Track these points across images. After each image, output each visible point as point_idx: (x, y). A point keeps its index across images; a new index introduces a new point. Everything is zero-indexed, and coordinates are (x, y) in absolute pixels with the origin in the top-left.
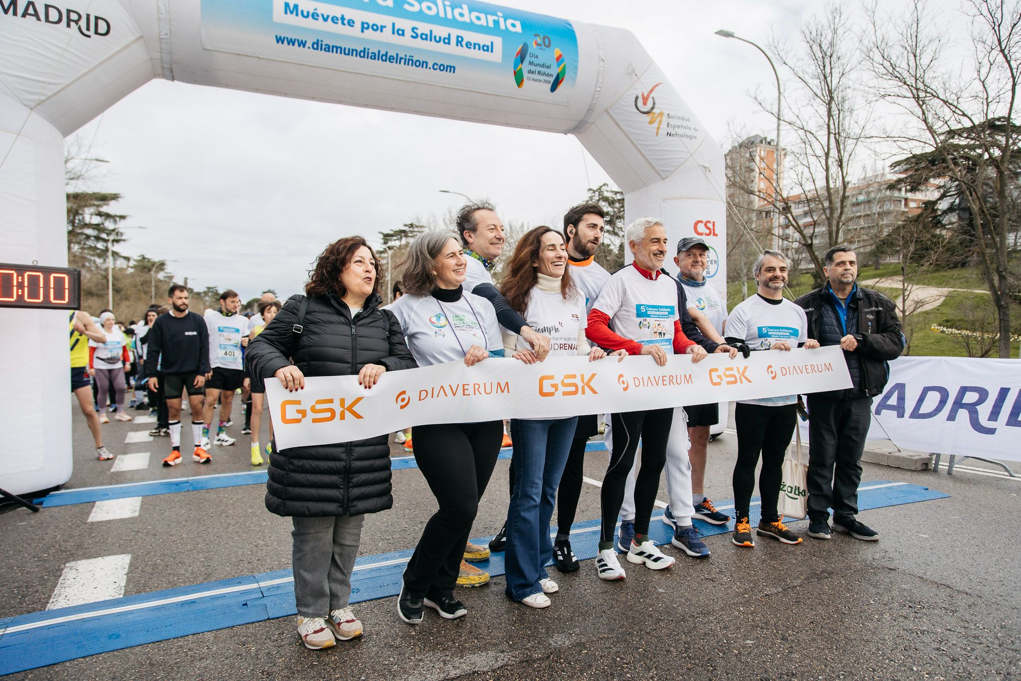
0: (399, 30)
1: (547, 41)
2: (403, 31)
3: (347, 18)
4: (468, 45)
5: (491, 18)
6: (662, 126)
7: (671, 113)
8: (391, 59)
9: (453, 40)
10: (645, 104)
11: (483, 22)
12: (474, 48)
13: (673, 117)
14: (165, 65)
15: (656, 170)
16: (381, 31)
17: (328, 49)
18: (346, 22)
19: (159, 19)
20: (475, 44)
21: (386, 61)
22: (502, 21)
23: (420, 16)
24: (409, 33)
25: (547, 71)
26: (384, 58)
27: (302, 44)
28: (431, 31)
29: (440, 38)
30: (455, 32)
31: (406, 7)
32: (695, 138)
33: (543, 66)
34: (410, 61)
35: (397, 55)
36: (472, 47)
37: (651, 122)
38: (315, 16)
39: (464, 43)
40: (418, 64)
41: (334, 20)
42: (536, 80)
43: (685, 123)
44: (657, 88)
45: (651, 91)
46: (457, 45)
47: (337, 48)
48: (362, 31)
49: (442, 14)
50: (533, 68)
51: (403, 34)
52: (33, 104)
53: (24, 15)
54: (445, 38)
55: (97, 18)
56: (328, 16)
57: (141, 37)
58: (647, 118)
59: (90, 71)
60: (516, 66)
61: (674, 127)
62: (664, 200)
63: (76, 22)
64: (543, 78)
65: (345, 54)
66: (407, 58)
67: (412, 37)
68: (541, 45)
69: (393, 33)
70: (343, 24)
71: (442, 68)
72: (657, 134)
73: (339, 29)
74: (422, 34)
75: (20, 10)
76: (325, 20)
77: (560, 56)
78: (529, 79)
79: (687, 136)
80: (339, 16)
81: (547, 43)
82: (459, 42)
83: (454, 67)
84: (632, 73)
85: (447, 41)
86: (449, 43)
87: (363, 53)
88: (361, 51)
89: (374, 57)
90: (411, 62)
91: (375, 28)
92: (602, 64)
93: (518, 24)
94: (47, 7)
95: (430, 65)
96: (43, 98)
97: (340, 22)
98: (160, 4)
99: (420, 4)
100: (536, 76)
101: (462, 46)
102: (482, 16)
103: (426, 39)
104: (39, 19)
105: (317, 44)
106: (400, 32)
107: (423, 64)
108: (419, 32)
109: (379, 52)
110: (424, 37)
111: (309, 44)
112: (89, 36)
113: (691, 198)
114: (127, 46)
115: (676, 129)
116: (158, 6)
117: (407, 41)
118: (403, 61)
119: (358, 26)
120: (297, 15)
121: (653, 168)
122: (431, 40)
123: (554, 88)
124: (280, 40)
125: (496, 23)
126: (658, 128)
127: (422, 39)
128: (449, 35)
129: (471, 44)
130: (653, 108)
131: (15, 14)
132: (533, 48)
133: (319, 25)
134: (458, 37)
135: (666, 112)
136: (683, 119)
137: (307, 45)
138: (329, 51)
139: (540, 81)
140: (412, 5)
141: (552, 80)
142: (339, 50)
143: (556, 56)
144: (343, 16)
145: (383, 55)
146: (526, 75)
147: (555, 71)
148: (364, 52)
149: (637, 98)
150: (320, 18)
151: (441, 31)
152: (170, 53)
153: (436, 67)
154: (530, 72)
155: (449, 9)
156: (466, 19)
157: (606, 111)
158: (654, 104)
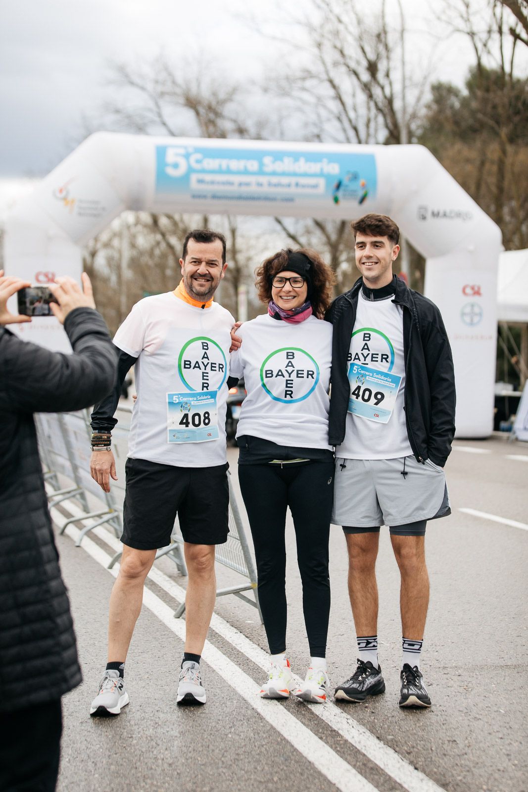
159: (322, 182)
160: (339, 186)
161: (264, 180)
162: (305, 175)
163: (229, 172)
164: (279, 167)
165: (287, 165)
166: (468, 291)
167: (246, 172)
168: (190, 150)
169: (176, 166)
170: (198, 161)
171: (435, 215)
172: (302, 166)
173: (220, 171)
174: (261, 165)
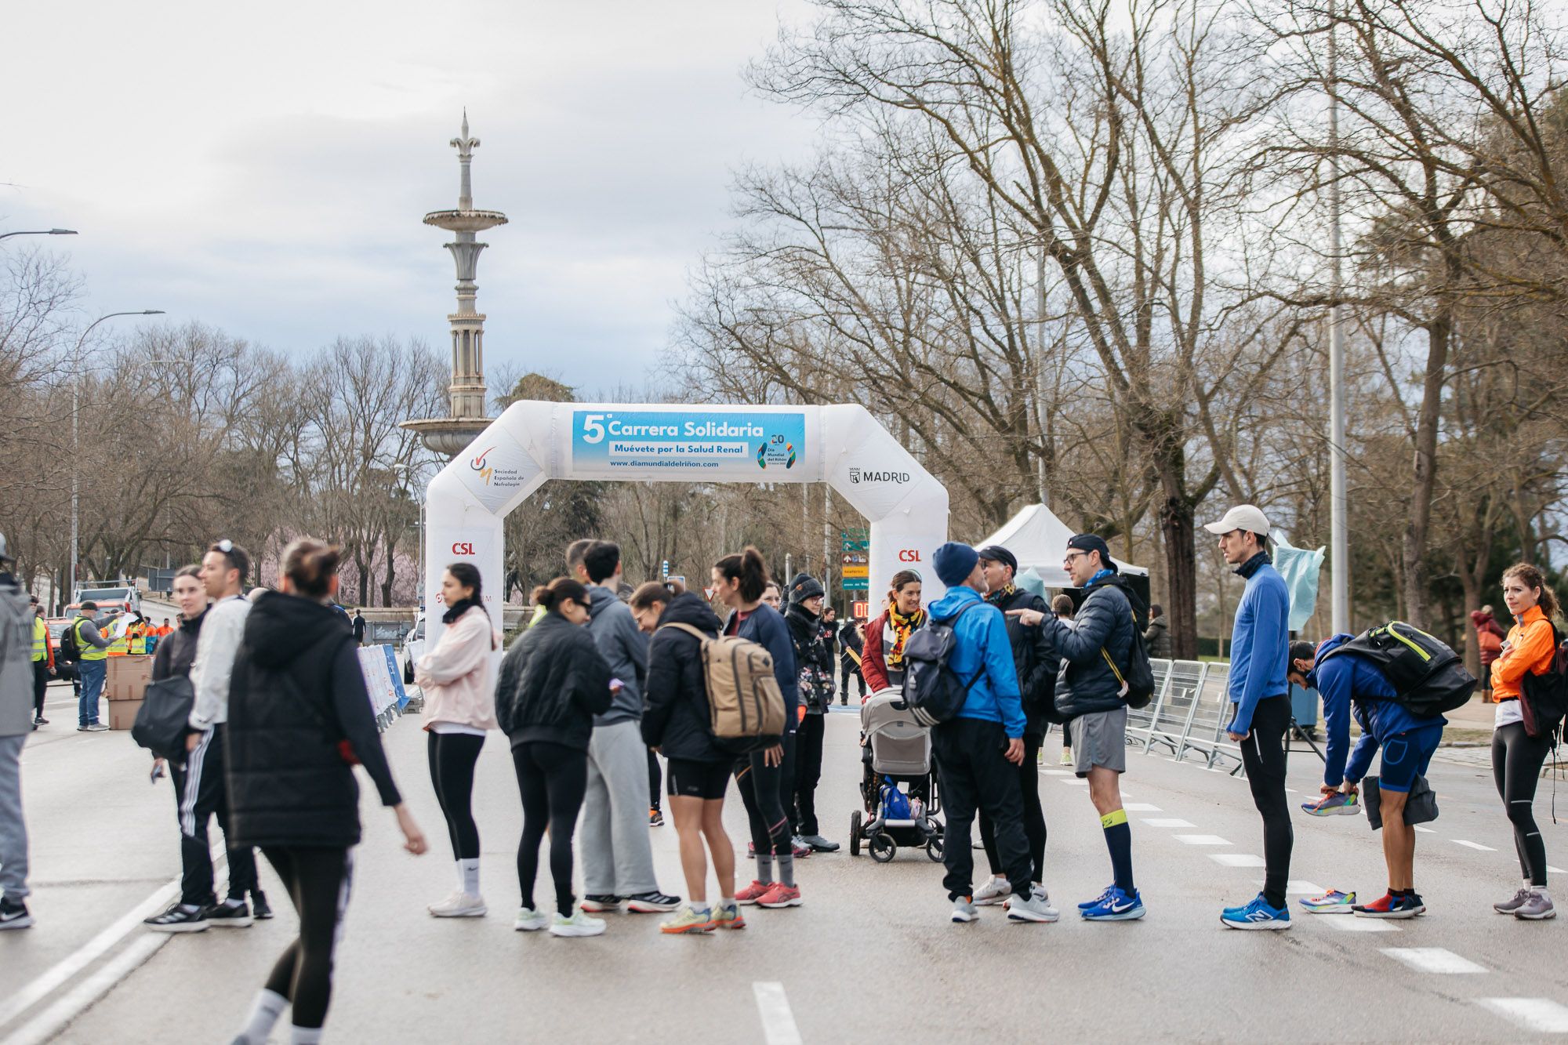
159: (745, 445)
160: (763, 450)
161: (684, 445)
162: (728, 439)
163: (648, 437)
164: (701, 431)
165: (709, 429)
166: (905, 556)
167: (666, 437)
168: (610, 416)
169: (594, 433)
170: (615, 428)
171: (868, 477)
172: (725, 430)
173: (638, 437)
174: (682, 429)
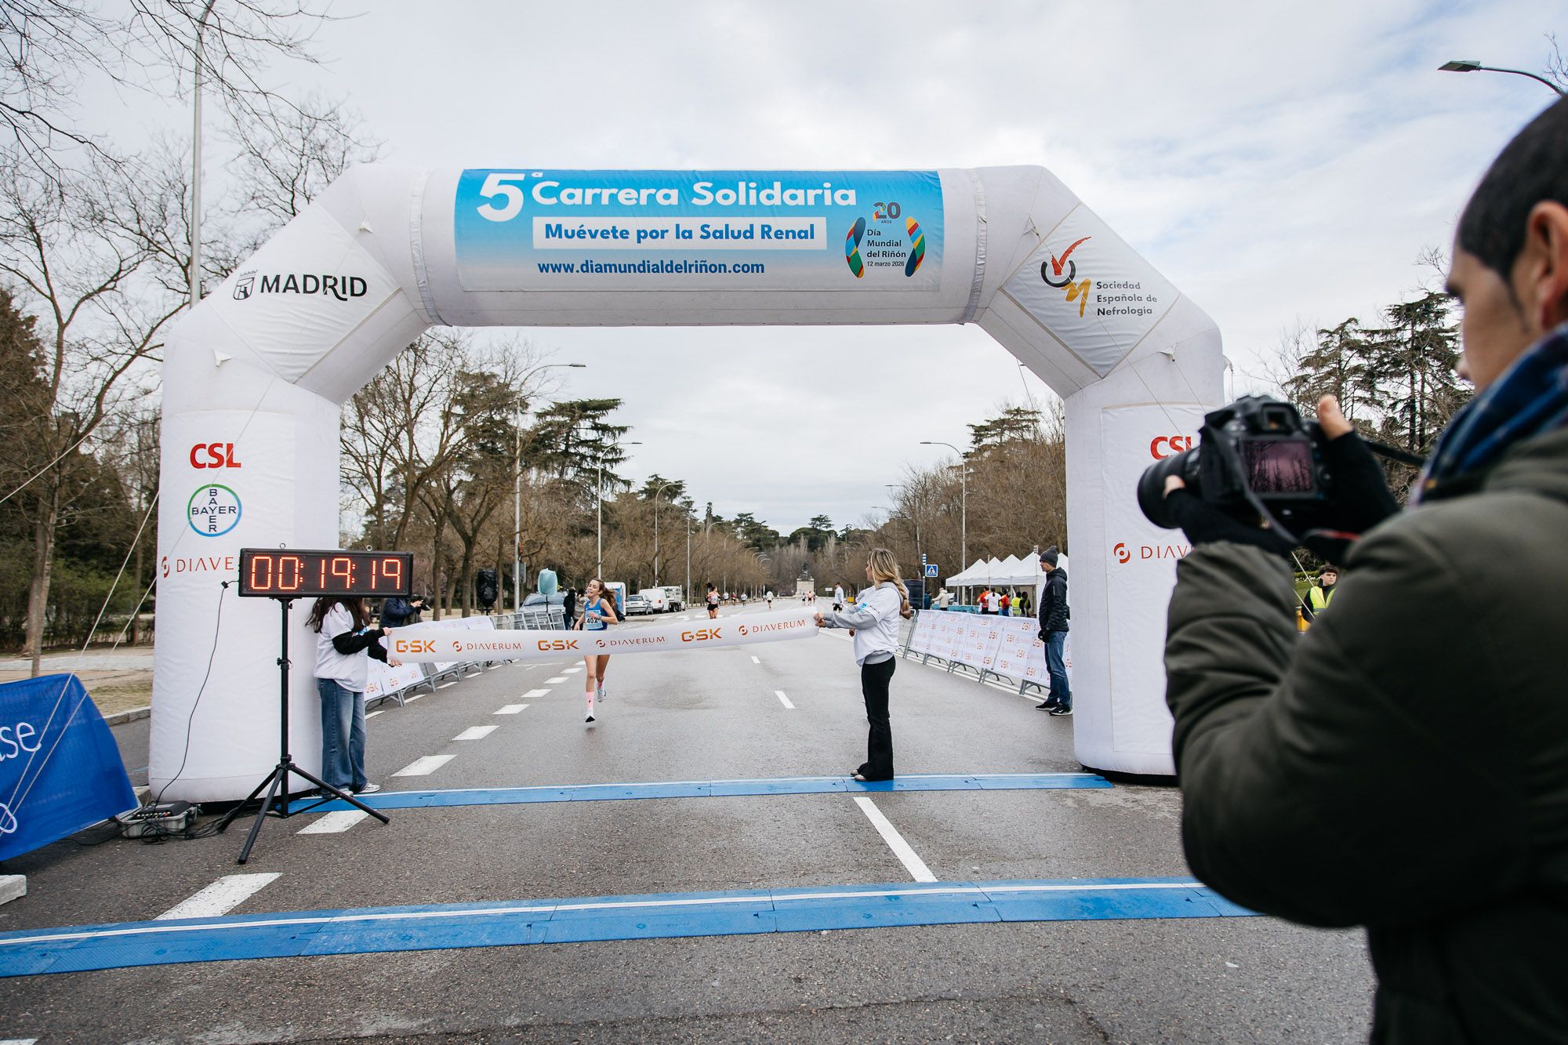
0: (685, 231)
1: (894, 209)
2: (690, 232)
3: (619, 229)
4: (779, 234)
5: (811, 193)
6: (1088, 301)
7: (1103, 280)
8: (678, 268)
9: (757, 232)
10: (1058, 272)
11: (800, 201)
12: (787, 237)
13: (1106, 286)
14: (431, 314)
15: (1089, 367)
16: (663, 237)
17: (600, 269)
18: (618, 234)
19: (415, 268)
20: (787, 232)
21: (672, 271)
22: (828, 193)
23: (714, 209)
24: (697, 233)
25: (896, 249)
26: (669, 269)
27: (569, 268)
28: (727, 226)
29: (739, 232)
30: (758, 222)
31: (695, 201)
32: (1150, 311)
33: (890, 244)
34: (702, 267)
35: (685, 262)
36: (784, 236)
37: (1070, 298)
38: (581, 234)
39: (772, 234)
40: (713, 268)
41: (604, 234)
42: (882, 264)
43: (1129, 292)
44: (1078, 247)
45: (1069, 251)
46: (763, 237)
47: (610, 266)
48: (639, 242)
49: (742, 202)
50: (875, 249)
51: (690, 237)
52: (295, 378)
53: (284, 291)
54: (746, 231)
55: (352, 279)
56: (597, 231)
57: (400, 289)
58: (1063, 293)
59: (350, 334)
60: (848, 249)
61: (1110, 300)
62: (1105, 409)
63: (332, 287)
64: (891, 260)
65: (621, 272)
66: (699, 263)
67: (702, 237)
68: (885, 217)
69: (678, 237)
70: (615, 237)
71: (746, 268)
72: (1082, 313)
73: (612, 243)
74: (715, 231)
75: (282, 286)
76: (593, 236)
77: (916, 226)
78: (870, 264)
79: (1133, 311)
80: (610, 229)
81: (894, 213)
82: (766, 232)
83: (762, 266)
84: (1032, 232)
85: (748, 234)
86: (752, 237)
87: (643, 268)
88: (640, 265)
89: (657, 269)
90: (704, 268)
91: (655, 234)
92: (983, 226)
93: (852, 193)
94: (305, 277)
95: (730, 267)
96: (304, 370)
97: (611, 235)
98: (414, 252)
99: (714, 195)
100: (881, 259)
101: (770, 237)
102: (800, 193)
103: (721, 237)
104: (297, 292)
105: (587, 265)
106: (687, 234)
107: (721, 268)
108: (711, 230)
109: (662, 262)
110: (718, 235)
111: (577, 267)
112: (346, 300)
113: (1145, 404)
114: (386, 302)
115: (1114, 303)
116: (413, 254)
117: (696, 243)
118: (693, 269)
119: (633, 236)
120: (560, 237)
121: (1084, 363)
122: (727, 237)
123: (910, 271)
124: (543, 268)
125: (819, 198)
126: (1083, 305)
127: (716, 237)
128: (752, 226)
129: (782, 233)
130: (1072, 276)
131: (277, 291)
132: (872, 223)
133: (588, 243)
134: (763, 227)
135: (1094, 280)
136: (1126, 285)
137: (575, 270)
138: (601, 271)
139: (889, 264)
140: (704, 197)
141: (906, 260)
142: (613, 267)
143: (909, 227)
144: (614, 227)
145: (667, 265)
146: (865, 260)
147: (908, 247)
148: (644, 265)
149: (1044, 265)
150: (588, 235)
151: (739, 224)
152: (432, 300)
153: (737, 269)
154: (870, 254)
155: (753, 193)
156: (777, 201)
157: (1000, 289)
158: (1073, 270)
